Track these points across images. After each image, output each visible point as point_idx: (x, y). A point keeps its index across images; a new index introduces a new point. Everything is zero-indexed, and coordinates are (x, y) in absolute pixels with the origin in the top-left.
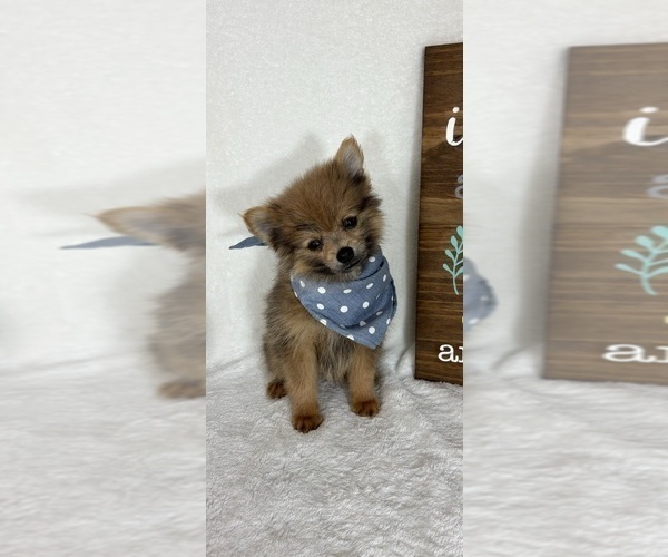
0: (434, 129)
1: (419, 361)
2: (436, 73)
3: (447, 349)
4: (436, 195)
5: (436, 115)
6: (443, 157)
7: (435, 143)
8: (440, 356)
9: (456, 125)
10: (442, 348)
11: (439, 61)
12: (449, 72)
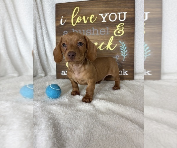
0: (58, 21)
1: (57, 76)
2: (58, 9)
3: (63, 72)
4: (59, 36)
5: (58, 18)
6: (60, 27)
7: (58, 24)
8: (62, 74)
9: (63, 20)
10: (62, 72)
11: (58, 7)
12: (61, 9)
